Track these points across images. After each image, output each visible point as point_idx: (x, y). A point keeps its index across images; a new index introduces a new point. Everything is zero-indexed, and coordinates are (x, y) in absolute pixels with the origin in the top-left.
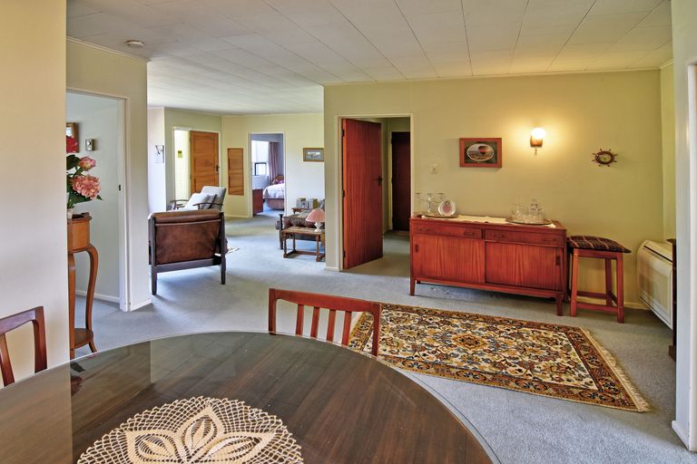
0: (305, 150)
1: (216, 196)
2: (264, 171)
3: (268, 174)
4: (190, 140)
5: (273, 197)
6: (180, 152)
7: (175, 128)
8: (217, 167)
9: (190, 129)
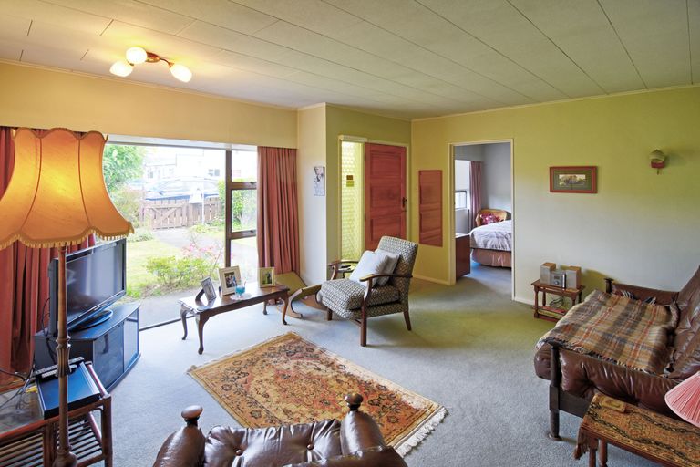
0: (554, 171)
1: (400, 258)
2: (463, 203)
3: (469, 207)
4: (365, 158)
5: (482, 247)
6: (350, 178)
7: (341, 137)
8: (404, 200)
9: (365, 140)
